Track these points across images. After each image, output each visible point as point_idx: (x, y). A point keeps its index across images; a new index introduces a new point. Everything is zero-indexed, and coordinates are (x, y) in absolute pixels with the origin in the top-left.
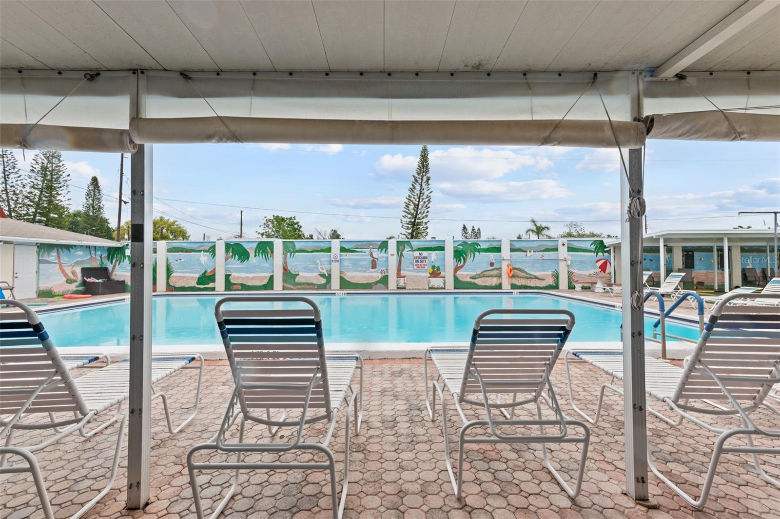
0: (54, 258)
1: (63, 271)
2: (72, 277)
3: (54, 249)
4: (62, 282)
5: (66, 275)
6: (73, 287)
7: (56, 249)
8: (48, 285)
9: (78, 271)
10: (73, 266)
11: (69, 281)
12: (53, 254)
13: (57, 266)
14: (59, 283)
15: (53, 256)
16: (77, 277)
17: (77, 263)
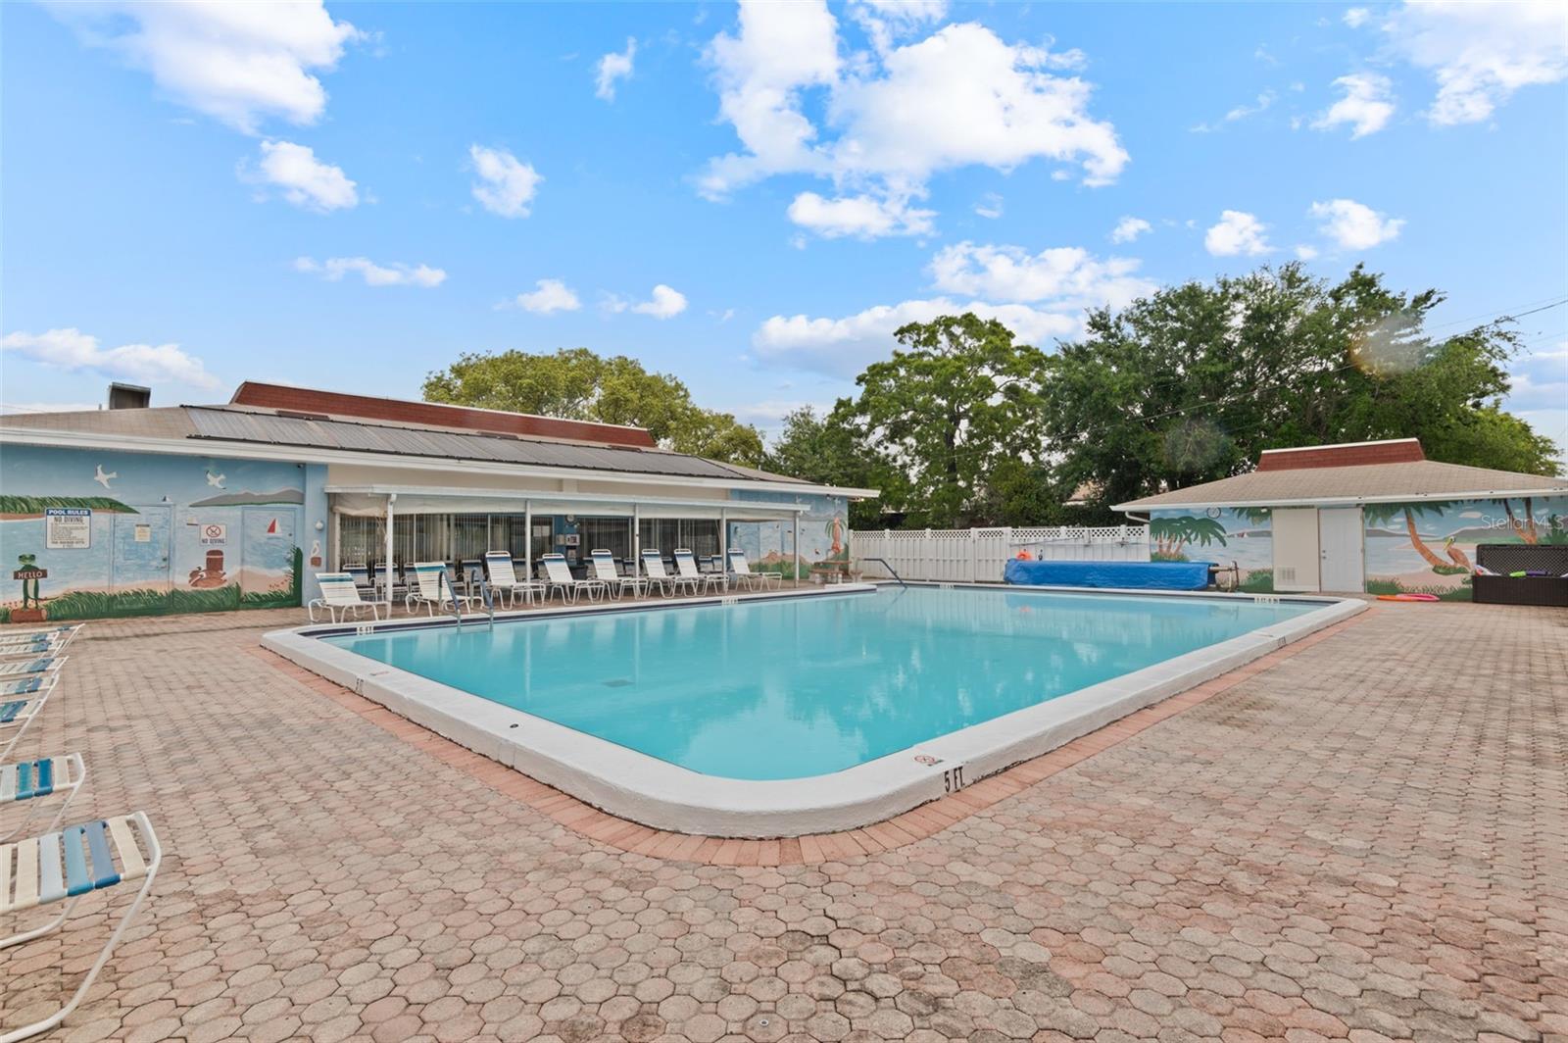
0: (1398, 527)
1: (1423, 551)
2: (1452, 563)
3: (1398, 510)
4: (1422, 569)
5: (1431, 557)
6: (1456, 582)
7: (1402, 511)
8: (1387, 574)
9: (1470, 551)
10: (1452, 542)
11: (1440, 569)
12: (1397, 520)
13: (1409, 541)
14: (1413, 571)
15: (1398, 523)
16: (1465, 561)
17: (1465, 535)
